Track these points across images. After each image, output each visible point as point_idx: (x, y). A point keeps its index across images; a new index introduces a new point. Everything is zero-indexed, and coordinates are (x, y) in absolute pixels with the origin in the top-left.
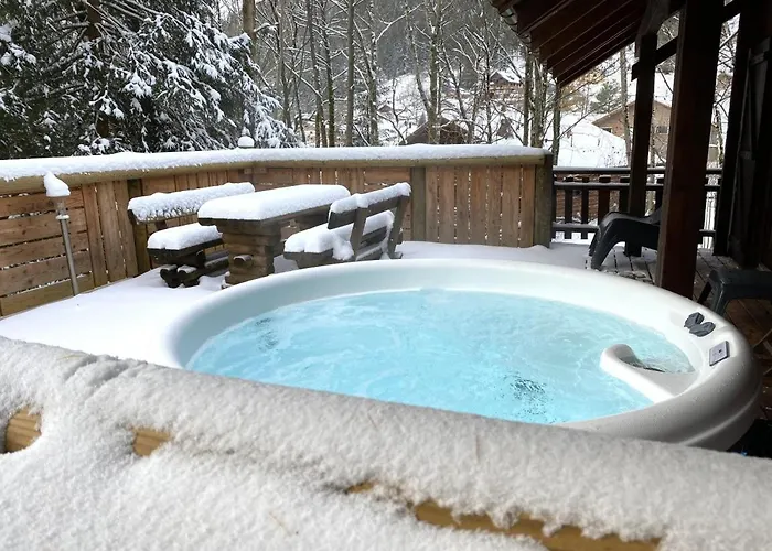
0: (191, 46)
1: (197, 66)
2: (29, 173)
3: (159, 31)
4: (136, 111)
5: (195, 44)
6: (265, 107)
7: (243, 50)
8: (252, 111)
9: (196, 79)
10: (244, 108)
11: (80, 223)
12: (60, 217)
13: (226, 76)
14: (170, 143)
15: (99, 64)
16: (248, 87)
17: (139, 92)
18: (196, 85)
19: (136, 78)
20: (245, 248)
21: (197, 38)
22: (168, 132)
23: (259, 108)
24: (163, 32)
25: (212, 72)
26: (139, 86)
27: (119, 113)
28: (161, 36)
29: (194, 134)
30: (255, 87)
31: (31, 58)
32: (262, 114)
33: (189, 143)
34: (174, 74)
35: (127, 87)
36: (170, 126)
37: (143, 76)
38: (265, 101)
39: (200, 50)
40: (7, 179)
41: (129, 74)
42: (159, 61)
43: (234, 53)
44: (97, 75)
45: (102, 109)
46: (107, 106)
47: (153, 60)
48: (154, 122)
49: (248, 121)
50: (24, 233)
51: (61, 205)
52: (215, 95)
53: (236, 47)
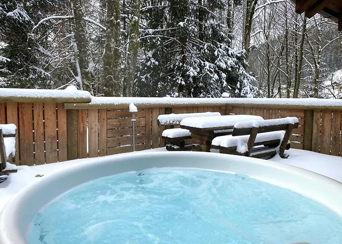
0: (216, 55)
1: (217, 63)
2: (124, 102)
3: (205, 50)
4: (190, 82)
5: (218, 55)
6: (247, 80)
7: (242, 56)
8: (241, 82)
9: (217, 69)
10: (238, 81)
11: (143, 123)
12: (132, 120)
13: (232, 67)
14: (202, 95)
15: (181, 64)
16: (241, 72)
17: (192, 74)
18: (216, 71)
19: (192, 69)
20: (198, 141)
21: (220, 52)
22: (202, 91)
23: (245, 81)
24: (206, 51)
25: (224, 66)
26: (192, 72)
27: (183, 83)
28: (205, 52)
29: (213, 92)
30: (244, 72)
31: (157, 63)
32: (246, 84)
33: (210, 96)
34: (207, 67)
35: (188, 73)
36: (203, 88)
37: (195, 68)
38: (249, 78)
39: (220, 57)
40: (115, 104)
41: (190, 68)
42: (202, 62)
43: (238, 58)
44: (179, 68)
45: (177, 81)
46: (180, 80)
47: (200, 62)
48: (197, 86)
49: (239, 87)
50: (120, 125)
51: (134, 115)
52: (224, 75)
53: (239, 55)
